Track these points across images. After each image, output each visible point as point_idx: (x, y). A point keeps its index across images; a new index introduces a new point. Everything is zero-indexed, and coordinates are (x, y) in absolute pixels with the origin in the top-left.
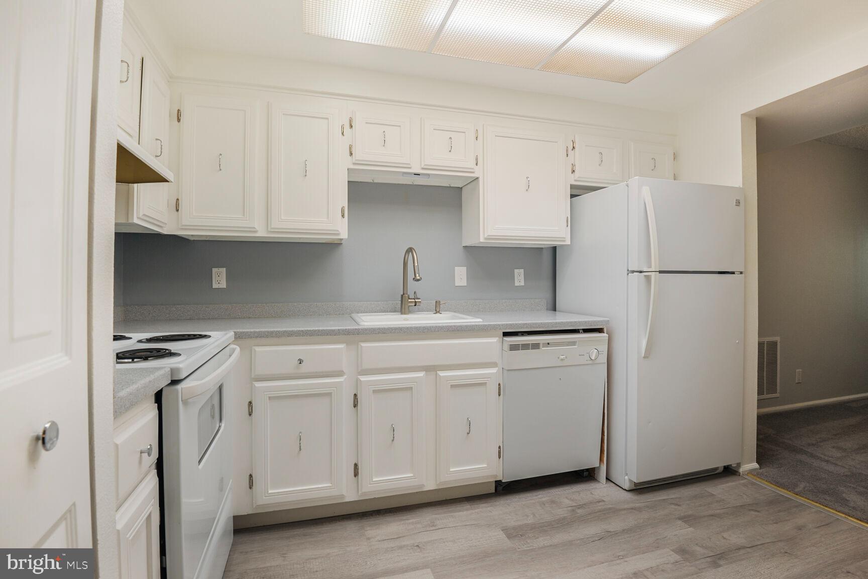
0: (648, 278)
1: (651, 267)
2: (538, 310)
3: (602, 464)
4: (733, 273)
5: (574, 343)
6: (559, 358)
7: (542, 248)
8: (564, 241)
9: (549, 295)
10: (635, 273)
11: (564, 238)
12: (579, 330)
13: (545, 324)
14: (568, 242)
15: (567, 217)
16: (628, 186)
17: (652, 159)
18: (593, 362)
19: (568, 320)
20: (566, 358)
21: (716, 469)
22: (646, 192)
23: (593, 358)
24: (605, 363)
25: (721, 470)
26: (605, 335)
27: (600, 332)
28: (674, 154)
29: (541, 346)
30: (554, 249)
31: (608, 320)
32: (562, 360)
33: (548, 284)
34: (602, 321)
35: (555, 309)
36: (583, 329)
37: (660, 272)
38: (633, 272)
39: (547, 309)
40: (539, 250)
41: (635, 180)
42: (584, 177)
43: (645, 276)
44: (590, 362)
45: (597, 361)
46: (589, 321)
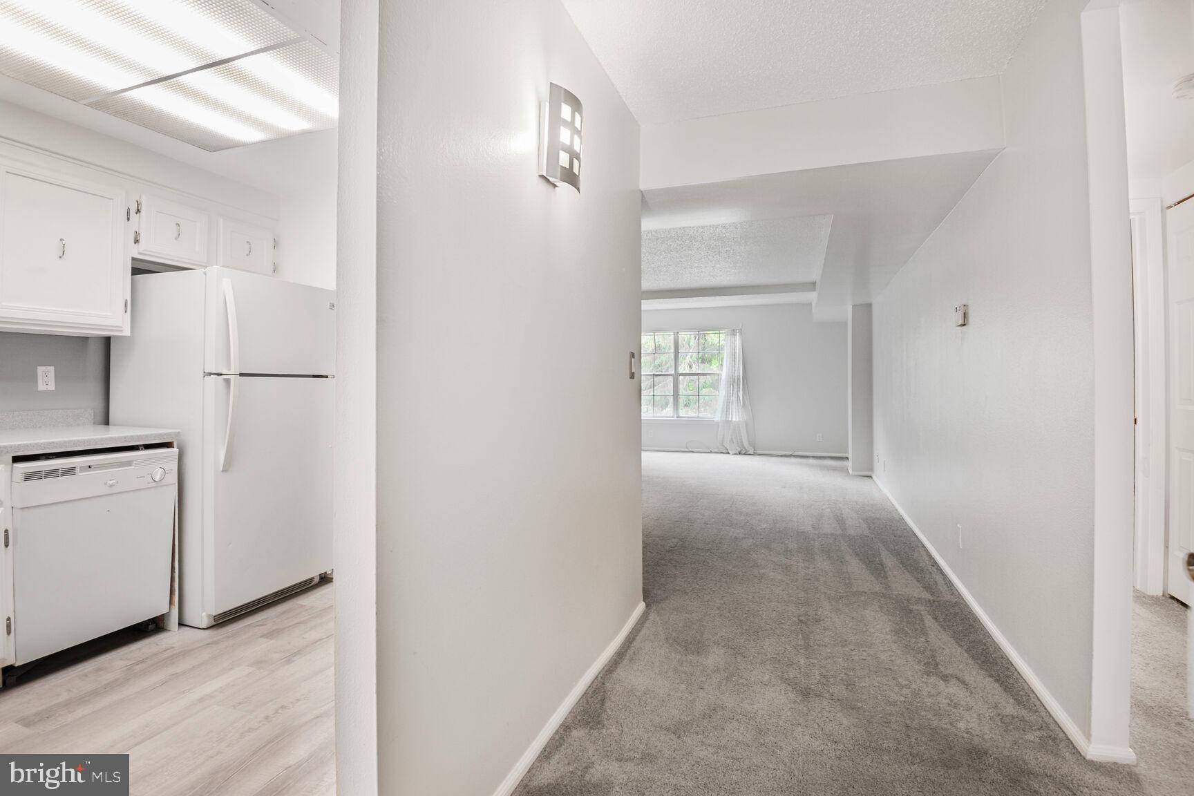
0: (227, 381)
1: (230, 370)
2: (78, 425)
3: (172, 607)
4: (327, 377)
5: (129, 463)
6: (106, 484)
7: (87, 338)
8: (121, 331)
9: (98, 404)
10: (212, 376)
11: (121, 327)
12: (138, 446)
13: (84, 441)
14: (127, 332)
15: (126, 300)
16: (205, 274)
17: (248, 242)
18: (157, 484)
19: (121, 435)
20: (117, 482)
21: (312, 579)
22: (227, 285)
23: (157, 479)
24: (175, 484)
25: (317, 580)
26: (175, 451)
27: (168, 447)
28: (275, 241)
29: (78, 470)
30: (107, 341)
31: (179, 432)
32: (111, 486)
33: (95, 387)
34: (170, 434)
35: (107, 422)
36: (144, 445)
37: (241, 375)
38: (210, 374)
39: (94, 423)
40: (83, 340)
41: (214, 270)
42: (152, 250)
43: (225, 379)
44: (154, 484)
45: (164, 482)
46: (152, 435)
